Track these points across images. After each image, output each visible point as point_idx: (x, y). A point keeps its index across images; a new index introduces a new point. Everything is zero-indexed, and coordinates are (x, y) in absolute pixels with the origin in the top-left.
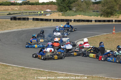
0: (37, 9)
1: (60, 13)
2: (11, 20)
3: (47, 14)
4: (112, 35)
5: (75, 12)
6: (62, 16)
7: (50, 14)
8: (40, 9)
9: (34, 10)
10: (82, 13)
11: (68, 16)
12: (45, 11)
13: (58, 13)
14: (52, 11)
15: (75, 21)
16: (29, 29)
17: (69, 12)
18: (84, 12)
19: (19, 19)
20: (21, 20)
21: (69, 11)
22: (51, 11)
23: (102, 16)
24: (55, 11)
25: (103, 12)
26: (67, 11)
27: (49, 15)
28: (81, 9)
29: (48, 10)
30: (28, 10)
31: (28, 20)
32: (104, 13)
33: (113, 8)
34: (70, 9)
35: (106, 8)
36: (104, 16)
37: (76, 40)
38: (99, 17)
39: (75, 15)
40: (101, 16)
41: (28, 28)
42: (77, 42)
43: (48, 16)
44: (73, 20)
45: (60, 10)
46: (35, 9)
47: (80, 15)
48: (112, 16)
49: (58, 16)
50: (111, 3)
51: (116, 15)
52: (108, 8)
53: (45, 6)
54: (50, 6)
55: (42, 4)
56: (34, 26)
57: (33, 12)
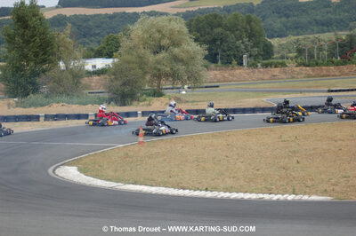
1: (12, 101)
4: (137, 149)
5: (47, 97)
6: (17, 107)
10: (64, 98)
11: (30, 106)
13: (6, 101)
15: (47, 117)
17: (32, 97)
18: (68, 95)
23: (112, 103)
25: (114, 93)
26: (31, 95)
32: (115, 96)
33: (136, 82)
34: (36, 90)
35: (119, 83)
36: (116, 103)
37: (52, 165)
39: (48, 104)
40: (109, 103)
42: (54, 170)
44: (42, 116)
47: (58, 103)
48: (135, 103)
49: (7, 108)
50: (132, 72)
51: (145, 100)
52: (124, 84)
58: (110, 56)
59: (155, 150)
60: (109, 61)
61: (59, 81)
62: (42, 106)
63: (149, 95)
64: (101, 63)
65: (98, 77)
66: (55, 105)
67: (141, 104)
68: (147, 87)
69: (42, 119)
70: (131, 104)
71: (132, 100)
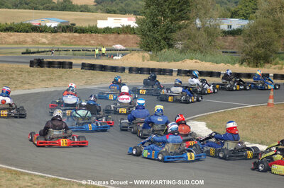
0: (92, 42)
1: (147, 54)
2: (31, 66)
3: (116, 55)
4: (266, 110)
5: (181, 52)
6: (151, 60)
7: (123, 55)
8: (100, 43)
9: (86, 45)
10: (200, 56)
11: (165, 60)
12: (110, 48)
13: (141, 54)
14: (128, 48)
15: (180, 72)
17: (166, 51)
18: (202, 52)
19: (51, 64)
20: (54, 67)
21: (168, 49)
22: (124, 48)
23: (244, 63)
24: (134, 48)
25: (247, 55)
26: (164, 50)
27: (120, 57)
28: (196, 46)
29: (119, 46)
30: (71, 44)
31: (71, 68)
32: (248, 57)
33: (270, 45)
34: (170, 46)
35: (253, 44)
36: (249, 64)
38: (237, 65)
39: (182, 59)
40: (242, 64)
43: (118, 61)
44: (175, 71)
45: (147, 47)
46: (87, 43)
47: (192, 59)
49: (141, 60)
50: (267, 35)
51: (277, 63)
52: (258, 46)
53: (112, 36)
54: (122, 36)
55: (104, 32)
56: (83, 82)
57: (83, 50)
58: (245, 17)
60: (245, 22)
61: (194, 39)
62: (174, 61)
64: (236, 23)
65: (233, 38)
66: (188, 61)
67: (273, 67)
69: (175, 74)
70: (263, 66)
71: (265, 62)
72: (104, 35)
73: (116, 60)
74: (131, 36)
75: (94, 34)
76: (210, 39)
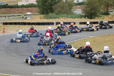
0: (17, 12)
1: (42, 16)
3: (28, 17)
5: (57, 14)
6: (44, 18)
7: (31, 17)
8: (20, 12)
9: (14, 13)
10: (65, 15)
11: (50, 18)
12: (25, 14)
13: (39, 16)
14: (33, 14)
16: (11, 34)
17: (50, 14)
18: (67, 13)
22: (31, 14)
23: (86, 17)
24: (36, 14)
25: (87, 13)
28: (64, 11)
29: (29, 13)
33: (97, 8)
34: (52, 12)
35: (90, 9)
36: (88, 18)
38: (83, 18)
39: (58, 18)
41: (9, 33)
44: (55, 23)
45: (42, 13)
46: (14, 12)
47: (62, 17)
48: (97, 18)
49: (40, 19)
50: (95, 4)
51: (101, 17)
52: (92, 9)
53: (25, 9)
54: (30, 8)
55: (21, 7)
56: (15, 31)
57: (12, 16)
59: (107, 39)
61: (63, 8)
62: (55, 18)
63: (103, 14)
65: (79, 6)
66: (61, 18)
67: (99, 18)
68: (102, 11)
70: (95, 18)
71: (95, 17)
72: (22, 8)
73: (28, 19)
74: (34, 8)
75: (17, 8)
76: (70, 8)
